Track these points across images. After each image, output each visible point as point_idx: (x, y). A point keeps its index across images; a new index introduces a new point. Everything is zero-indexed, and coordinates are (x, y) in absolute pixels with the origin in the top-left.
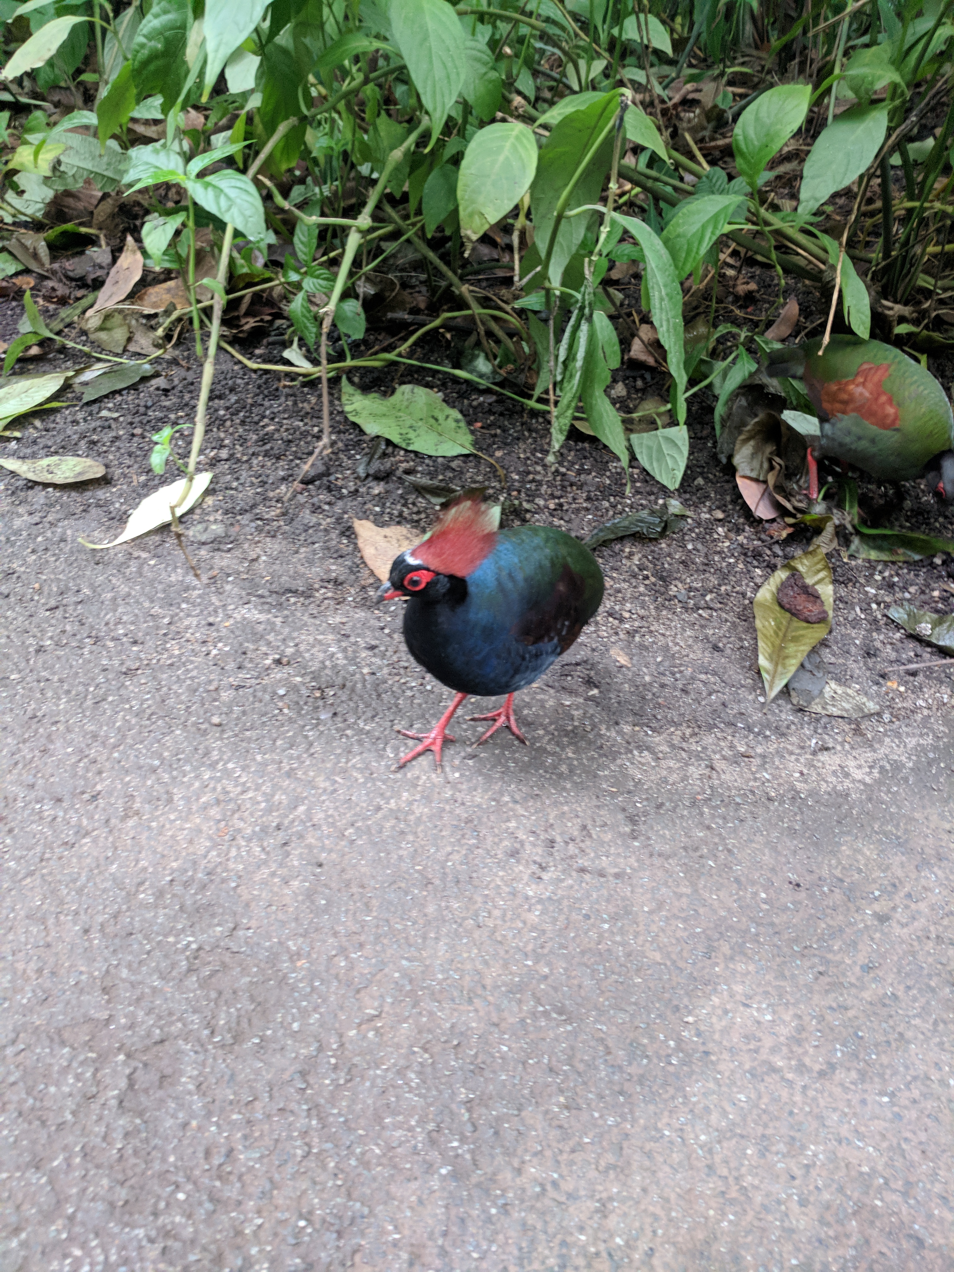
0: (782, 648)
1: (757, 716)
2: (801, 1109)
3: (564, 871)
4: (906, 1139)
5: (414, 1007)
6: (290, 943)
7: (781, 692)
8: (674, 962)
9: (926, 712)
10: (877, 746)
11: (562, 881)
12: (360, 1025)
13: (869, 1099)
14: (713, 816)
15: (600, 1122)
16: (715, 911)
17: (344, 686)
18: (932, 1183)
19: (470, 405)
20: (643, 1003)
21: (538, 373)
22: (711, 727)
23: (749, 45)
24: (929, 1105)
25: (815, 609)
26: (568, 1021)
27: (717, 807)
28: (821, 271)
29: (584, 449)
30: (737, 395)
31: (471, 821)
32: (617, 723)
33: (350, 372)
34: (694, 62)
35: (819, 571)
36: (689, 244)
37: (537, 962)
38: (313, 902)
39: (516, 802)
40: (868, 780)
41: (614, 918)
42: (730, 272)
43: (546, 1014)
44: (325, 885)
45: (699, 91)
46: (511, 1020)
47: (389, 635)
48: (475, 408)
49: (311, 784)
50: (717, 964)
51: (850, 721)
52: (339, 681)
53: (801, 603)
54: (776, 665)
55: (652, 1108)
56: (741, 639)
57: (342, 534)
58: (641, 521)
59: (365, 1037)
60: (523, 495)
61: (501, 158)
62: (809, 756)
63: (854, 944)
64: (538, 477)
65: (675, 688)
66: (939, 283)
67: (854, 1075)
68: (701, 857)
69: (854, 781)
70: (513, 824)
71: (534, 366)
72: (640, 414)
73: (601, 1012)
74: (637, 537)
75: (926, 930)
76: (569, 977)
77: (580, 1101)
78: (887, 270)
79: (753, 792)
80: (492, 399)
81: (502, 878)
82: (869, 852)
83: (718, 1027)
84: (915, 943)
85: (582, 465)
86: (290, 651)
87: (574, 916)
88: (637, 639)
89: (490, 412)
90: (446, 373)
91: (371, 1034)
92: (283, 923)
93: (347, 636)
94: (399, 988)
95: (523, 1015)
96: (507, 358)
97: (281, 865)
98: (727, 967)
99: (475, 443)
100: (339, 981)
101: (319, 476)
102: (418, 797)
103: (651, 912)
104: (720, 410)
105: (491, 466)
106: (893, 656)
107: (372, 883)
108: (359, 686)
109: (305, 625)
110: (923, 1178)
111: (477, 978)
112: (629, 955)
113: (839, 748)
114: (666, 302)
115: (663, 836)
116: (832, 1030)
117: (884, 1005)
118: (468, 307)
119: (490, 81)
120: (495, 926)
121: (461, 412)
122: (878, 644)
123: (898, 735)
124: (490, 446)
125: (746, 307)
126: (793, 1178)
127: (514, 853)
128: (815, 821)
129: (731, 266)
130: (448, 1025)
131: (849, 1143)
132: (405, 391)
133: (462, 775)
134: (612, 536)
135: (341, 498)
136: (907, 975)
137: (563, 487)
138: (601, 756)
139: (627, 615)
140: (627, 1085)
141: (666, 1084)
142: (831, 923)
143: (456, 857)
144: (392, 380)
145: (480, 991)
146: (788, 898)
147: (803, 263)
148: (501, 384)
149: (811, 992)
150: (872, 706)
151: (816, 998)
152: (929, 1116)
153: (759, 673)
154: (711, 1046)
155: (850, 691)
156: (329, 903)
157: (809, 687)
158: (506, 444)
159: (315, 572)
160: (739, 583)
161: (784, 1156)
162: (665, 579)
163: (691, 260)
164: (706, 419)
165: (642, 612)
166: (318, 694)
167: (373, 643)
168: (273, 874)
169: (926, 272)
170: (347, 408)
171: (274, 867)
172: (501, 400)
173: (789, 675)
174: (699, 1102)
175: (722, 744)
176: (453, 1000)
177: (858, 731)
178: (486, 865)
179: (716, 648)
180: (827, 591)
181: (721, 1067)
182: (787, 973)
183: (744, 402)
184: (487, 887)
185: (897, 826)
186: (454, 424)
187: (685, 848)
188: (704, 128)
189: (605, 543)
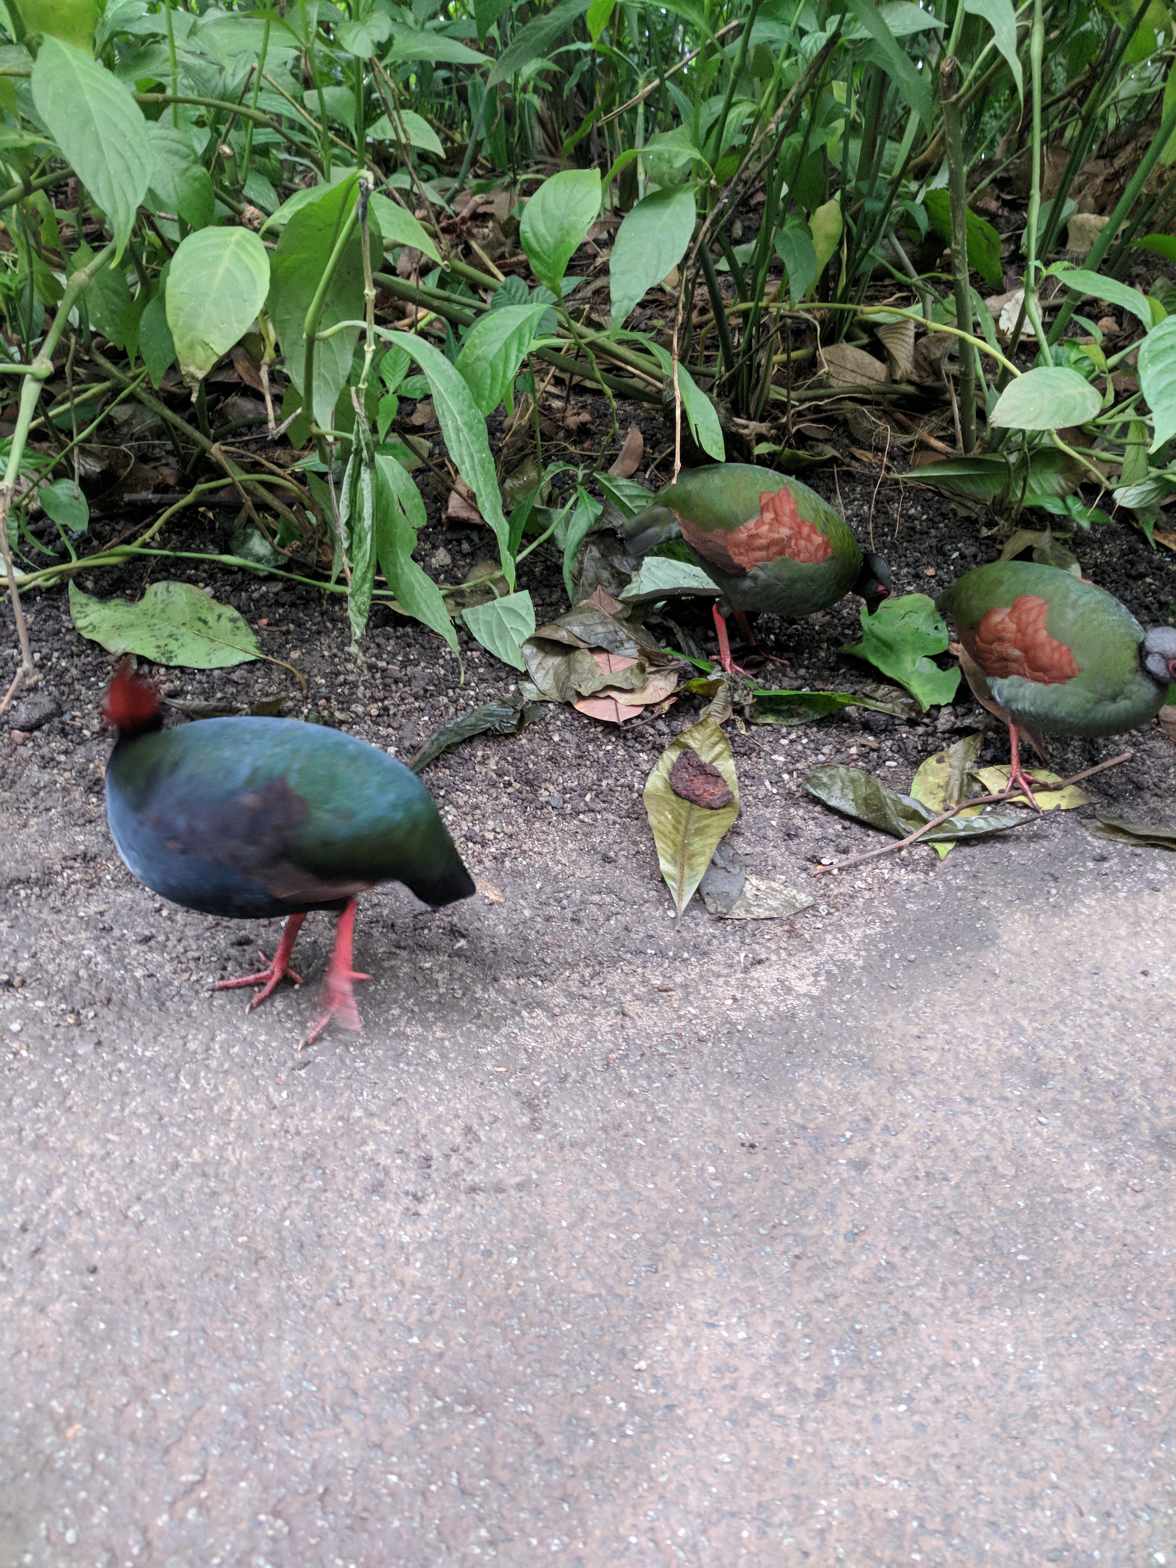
0: (685, 846)
1: (669, 937)
2: (801, 1453)
3: (448, 1197)
4: (936, 1456)
5: (253, 1452)
6: (54, 1403)
7: (693, 899)
8: (610, 1289)
9: (867, 895)
10: (818, 947)
11: (447, 1211)
12: (173, 1504)
13: (882, 1412)
14: (634, 1078)
15: (541, 1550)
16: (655, 1206)
17: (109, 1000)
18: (975, 1506)
19: (250, 599)
20: (577, 1359)
21: (332, 548)
22: (614, 962)
23: (541, 152)
24: (955, 1400)
25: (718, 791)
26: (480, 1411)
27: (637, 1064)
28: (660, 391)
29: (406, 635)
30: (586, 545)
31: (312, 1155)
32: (496, 980)
33: (79, 577)
34: (480, 172)
35: (715, 744)
36: (493, 366)
37: (424, 1337)
38: (86, 1330)
39: (371, 1115)
40: (815, 992)
41: (523, 1247)
42: (557, 404)
43: (447, 1410)
44: (104, 1300)
45: (489, 203)
46: (399, 1432)
47: (170, 918)
48: (257, 601)
49: (72, 1152)
50: (667, 1277)
51: (781, 921)
52: (102, 994)
53: (700, 786)
54: (682, 867)
55: (608, 1508)
56: (635, 843)
57: (90, 790)
58: (491, 715)
59: (183, 1520)
60: (334, 702)
61: (221, 271)
62: (740, 975)
63: (832, 1207)
64: (351, 678)
65: (564, 919)
66: (793, 394)
67: (859, 1385)
68: (626, 1135)
69: (798, 997)
70: (371, 1147)
71: (326, 540)
72: (471, 584)
73: (522, 1384)
74: (490, 735)
75: (913, 1169)
76: (472, 1347)
77: (508, 1527)
78: (733, 381)
79: (679, 1036)
80: (277, 587)
81: (364, 1227)
82: (831, 1083)
83: (679, 1366)
84: (903, 1189)
85: (406, 655)
86: (24, 966)
87: (471, 1257)
88: (508, 864)
89: (278, 604)
90: (213, 561)
91: (191, 1514)
92: (41, 1375)
93: (108, 930)
94: (229, 1428)
95: (416, 1418)
96: (290, 534)
97: (32, 1286)
98: (680, 1278)
99: (261, 646)
100: (136, 1443)
101: (48, 718)
102: (232, 1137)
103: (572, 1226)
104: (568, 566)
105: (287, 672)
106: (818, 832)
107: (175, 1278)
108: (131, 996)
109: (46, 924)
110: (964, 1503)
111: (342, 1382)
112: (550, 1294)
113: (774, 957)
114: (465, 433)
115: (575, 1119)
116: (822, 1330)
117: (881, 1280)
118: (223, 474)
119: (196, 179)
120: (362, 1299)
121: (238, 608)
122: (798, 822)
123: (840, 928)
124: (281, 646)
125: (582, 442)
126: (806, 1554)
127: (377, 1188)
128: (760, 1057)
129: (558, 397)
130: (307, 1466)
131: (868, 1483)
132: (157, 591)
133: (291, 1094)
134: (457, 739)
135: (83, 742)
136: (901, 1232)
137: (386, 686)
138: (479, 1027)
139: (490, 836)
140: (571, 1485)
141: (623, 1466)
142: (800, 1186)
143: (296, 1212)
144: (141, 579)
145: (349, 1401)
146: (742, 1169)
147: (640, 385)
148: (287, 567)
149: (790, 1286)
150: (804, 899)
151: (797, 1291)
152: (957, 1416)
153: (663, 881)
154: (675, 1396)
155: (774, 885)
156: (111, 1324)
157: (727, 888)
158: (303, 641)
159: (56, 848)
160: (622, 773)
161: (790, 1527)
162: (532, 783)
163: (499, 386)
164: (554, 580)
165: (509, 829)
166: (71, 1019)
167: (147, 933)
168: (21, 1302)
169: (777, 382)
170: (80, 624)
171: (20, 1290)
172: (290, 586)
173: (700, 877)
174: (670, 1481)
175: (632, 980)
176: (311, 1426)
177: (792, 933)
178: (339, 1213)
179: (606, 859)
180: (727, 767)
181: (693, 1422)
182: (756, 1267)
183: (596, 553)
184: (344, 1244)
185: (858, 1043)
186: (230, 625)
187: (604, 1129)
188: (502, 244)
189: (450, 749)
